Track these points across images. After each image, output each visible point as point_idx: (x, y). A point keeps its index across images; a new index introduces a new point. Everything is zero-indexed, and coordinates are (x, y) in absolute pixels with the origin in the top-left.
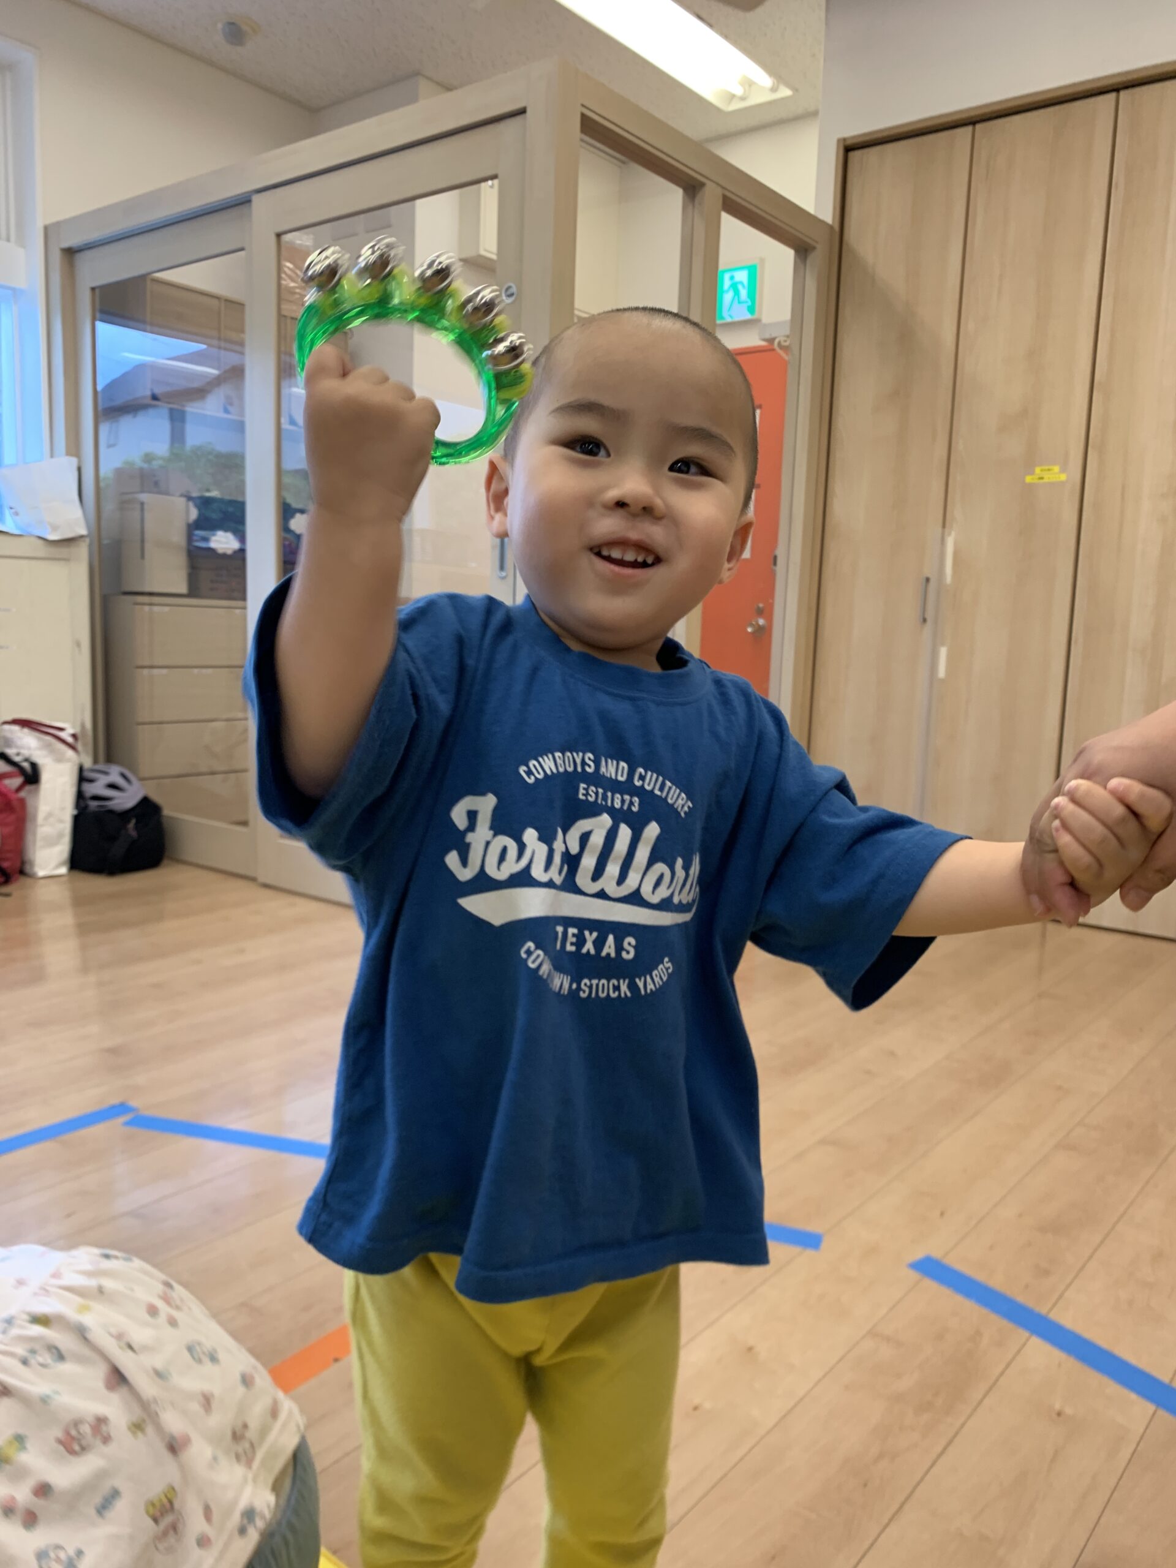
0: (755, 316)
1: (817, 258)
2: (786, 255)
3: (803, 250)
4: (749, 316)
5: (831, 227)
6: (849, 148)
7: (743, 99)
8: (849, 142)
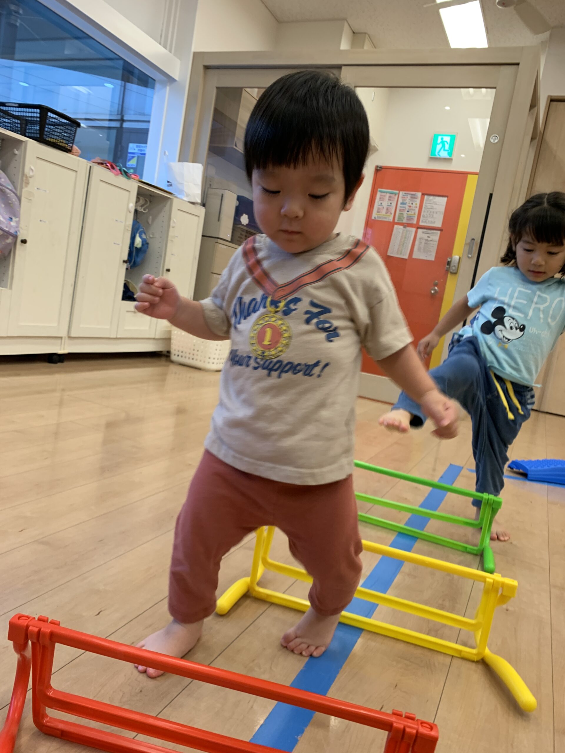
0: (451, 157)
4: (448, 157)
8: (553, 98)
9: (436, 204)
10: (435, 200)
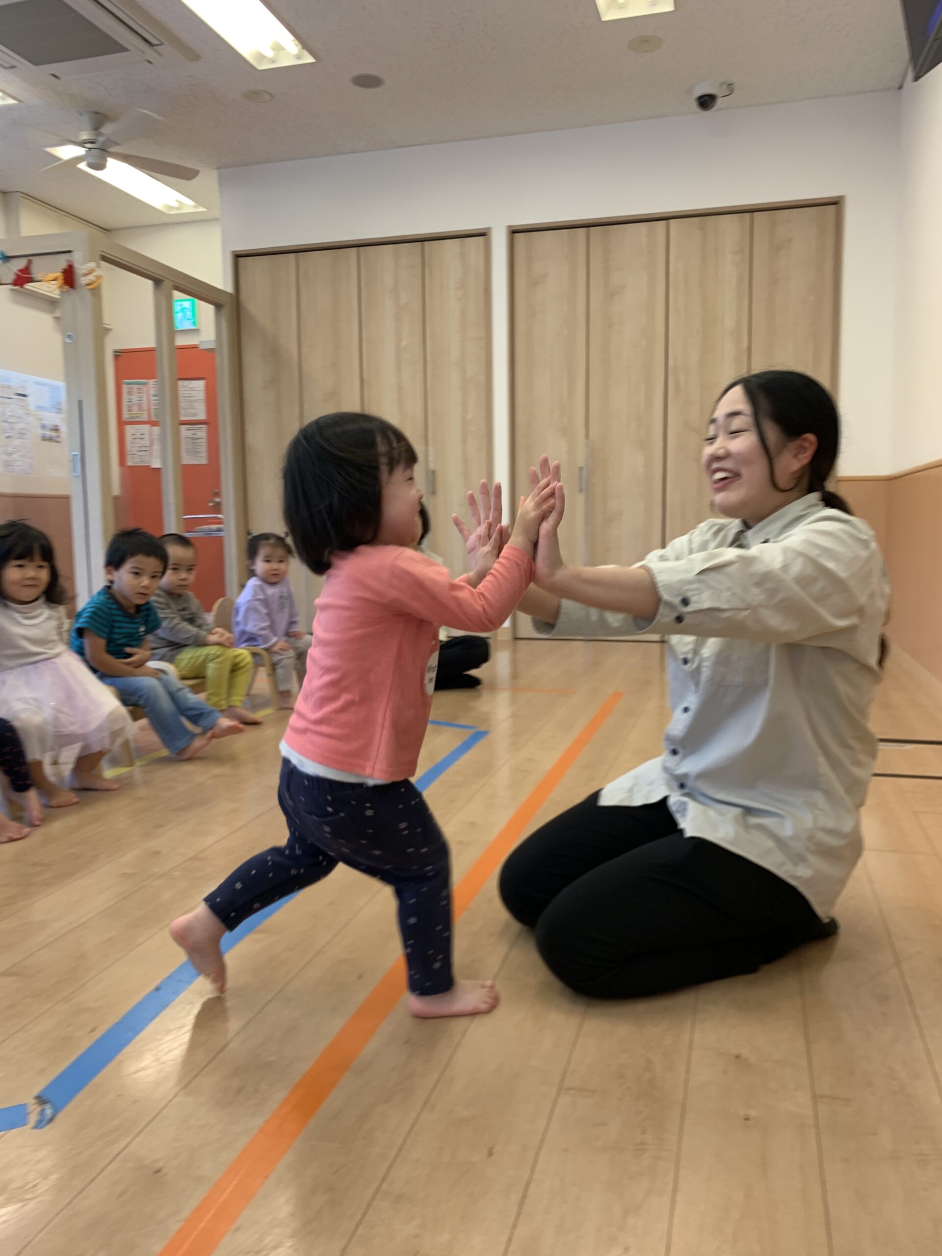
0: (196, 329)
1: (226, 311)
2: (210, 309)
3: (218, 307)
4: (194, 327)
5: (230, 294)
6: (238, 257)
7: (177, 209)
8: (238, 253)
9: (194, 390)
10: (191, 386)
